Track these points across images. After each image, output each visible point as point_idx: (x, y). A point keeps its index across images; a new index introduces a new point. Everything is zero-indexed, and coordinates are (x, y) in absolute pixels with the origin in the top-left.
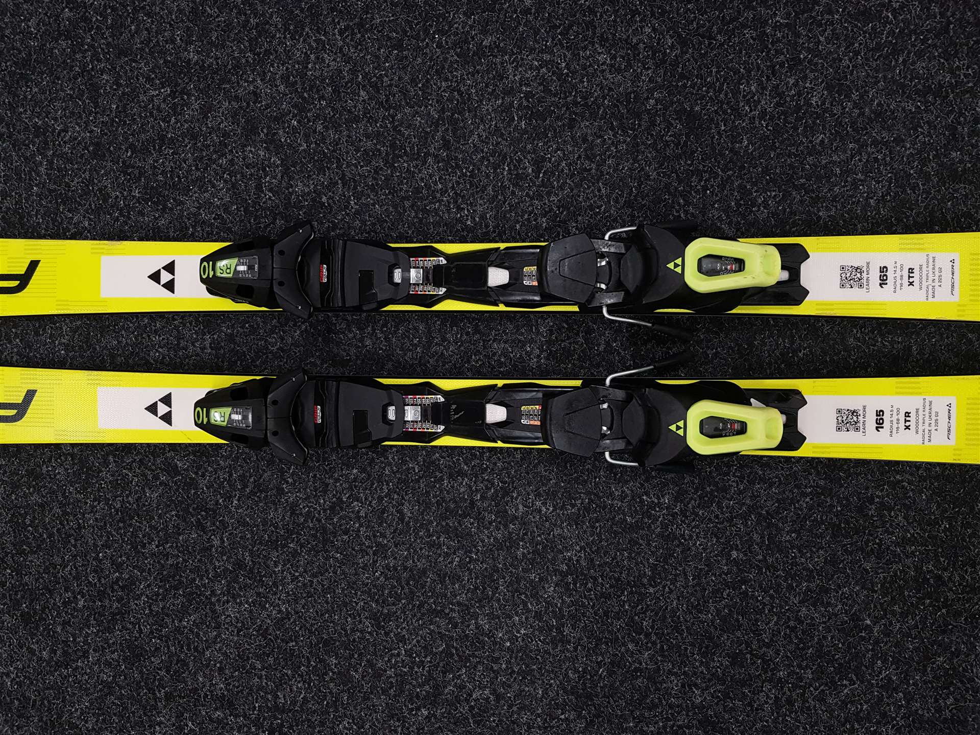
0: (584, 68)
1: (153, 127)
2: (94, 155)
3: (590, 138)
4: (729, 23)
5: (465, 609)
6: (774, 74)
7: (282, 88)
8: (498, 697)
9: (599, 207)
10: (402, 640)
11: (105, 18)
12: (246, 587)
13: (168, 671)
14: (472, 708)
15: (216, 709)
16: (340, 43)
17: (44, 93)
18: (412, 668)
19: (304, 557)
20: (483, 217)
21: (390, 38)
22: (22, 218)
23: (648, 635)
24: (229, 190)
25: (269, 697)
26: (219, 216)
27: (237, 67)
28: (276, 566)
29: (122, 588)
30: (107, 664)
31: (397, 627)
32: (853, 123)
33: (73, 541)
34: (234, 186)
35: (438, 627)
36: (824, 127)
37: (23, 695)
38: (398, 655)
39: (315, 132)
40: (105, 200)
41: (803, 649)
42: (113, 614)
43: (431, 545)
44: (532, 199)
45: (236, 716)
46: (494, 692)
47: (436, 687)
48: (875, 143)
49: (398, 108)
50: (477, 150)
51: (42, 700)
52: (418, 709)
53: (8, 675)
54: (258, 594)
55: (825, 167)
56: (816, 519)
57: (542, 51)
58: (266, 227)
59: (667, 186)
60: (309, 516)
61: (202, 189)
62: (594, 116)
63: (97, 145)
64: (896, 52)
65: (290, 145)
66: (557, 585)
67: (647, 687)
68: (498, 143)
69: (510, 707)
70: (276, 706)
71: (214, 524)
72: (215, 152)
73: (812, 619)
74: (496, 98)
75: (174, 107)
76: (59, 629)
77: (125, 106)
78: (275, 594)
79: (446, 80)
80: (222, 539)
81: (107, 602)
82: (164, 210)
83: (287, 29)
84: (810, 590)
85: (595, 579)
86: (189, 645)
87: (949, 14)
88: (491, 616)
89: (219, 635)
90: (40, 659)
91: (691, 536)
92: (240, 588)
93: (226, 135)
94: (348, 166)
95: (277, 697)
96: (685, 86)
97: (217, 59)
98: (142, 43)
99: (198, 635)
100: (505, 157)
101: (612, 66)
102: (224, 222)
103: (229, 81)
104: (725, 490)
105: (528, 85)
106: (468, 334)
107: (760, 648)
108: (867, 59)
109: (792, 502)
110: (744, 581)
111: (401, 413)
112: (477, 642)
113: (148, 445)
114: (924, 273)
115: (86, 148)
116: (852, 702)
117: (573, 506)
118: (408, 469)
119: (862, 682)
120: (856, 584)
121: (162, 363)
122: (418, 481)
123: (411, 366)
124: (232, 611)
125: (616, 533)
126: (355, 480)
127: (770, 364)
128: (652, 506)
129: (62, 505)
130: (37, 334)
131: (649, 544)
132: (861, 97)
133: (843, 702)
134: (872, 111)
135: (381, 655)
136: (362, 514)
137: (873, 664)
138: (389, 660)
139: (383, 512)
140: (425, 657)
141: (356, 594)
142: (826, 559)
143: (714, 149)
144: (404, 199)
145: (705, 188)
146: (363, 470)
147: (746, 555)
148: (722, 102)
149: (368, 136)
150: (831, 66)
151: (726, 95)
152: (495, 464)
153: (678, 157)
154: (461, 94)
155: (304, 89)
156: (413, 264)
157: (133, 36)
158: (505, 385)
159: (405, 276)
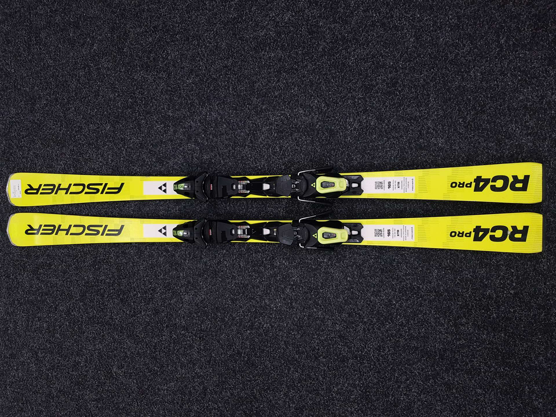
0: (295, 115)
1: (158, 138)
2: (140, 147)
3: (298, 139)
4: (343, 98)
5: (261, 297)
6: (358, 115)
7: (199, 124)
8: (272, 327)
9: (301, 162)
10: (241, 307)
12: (190, 290)
13: (167, 318)
14: (264, 330)
15: (182, 330)
16: (217, 109)
17: (124, 127)
18: (244, 317)
19: (209, 280)
20: (264, 166)
21: (233, 107)
22: (118, 168)
23: (320, 306)
24: (183, 158)
25: (199, 326)
26: (180, 167)
27: (184, 117)
28: (200, 283)
29: (152, 290)
30: (148, 315)
31: (239, 303)
32: (386, 131)
33: (136, 275)
34: (185, 157)
35: (253, 303)
36: (376, 132)
37: (122, 326)
38: (240, 312)
39: (210, 138)
40: (144, 162)
41: (373, 311)
42: (149, 299)
43: (250, 276)
44: (279, 159)
45: (189, 333)
46: (271, 325)
47: (252, 323)
48: (393, 137)
49: (236, 130)
50: (261, 143)
51: (127, 327)
52: (247, 331)
53: (117, 319)
54: (195, 292)
55: (376, 146)
56: (375, 267)
57: (281, 110)
58: (195, 170)
59: (324, 154)
60: (210, 266)
61: (175, 158)
62: (299, 132)
63: (141, 144)
64: (400, 105)
65: (202, 143)
66: (290, 289)
67: (321, 324)
68: (268, 141)
69: (276, 330)
70: (201, 329)
71: (181, 269)
72: (178, 146)
73: (375, 301)
74: (267, 126)
75: (165, 131)
76: (132, 304)
77: (149, 131)
78: (200, 292)
79: (251, 120)
80: (183, 274)
81: (147, 295)
82: (163, 165)
83: (200, 104)
84: (374, 291)
85: (302, 287)
86: (173, 309)
87: (418, 92)
88: (269, 299)
89: (183, 305)
90: (126, 314)
91: (334, 273)
93: (182, 140)
94: (220, 150)
95: (202, 326)
96: (328, 120)
97: (178, 115)
98: (154, 110)
99: (176, 306)
100: (270, 146)
101: (304, 114)
102: (182, 169)
103: (182, 122)
104: (345, 257)
105: (277, 122)
106: (260, 205)
107: (358, 311)
108: (390, 108)
109: (367, 261)
110: (352, 288)
111: (236, 232)
112: (265, 308)
113: (160, 243)
114: (403, 183)
115: (137, 145)
116: (390, 330)
117: (295, 262)
119: (393, 323)
120: (390, 289)
121: (163, 215)
122: (245, 254)
123: (242, 216)
124: (187, 297)
125: (309, 271)
126: (225, 254)
127: (359, 214)
128: (321, 262)
129: (133, 263)
130: (124, 207)
131: (320, 275)
132: (388, 121)
133: (387, 330)
134: (392, 126)
135: (234, 312)
136: (227, 265)
137: (397, 317)
138: (237, 314)
139: (234, 265)
140: (249, 313)
141: (226, 292)
142: (379, 280)
143: (338, 141)
144: (238, 160)
145: (336, 155)
146: (227, 251)
147: (352, 279)
148: (341, 125)
149: (226, 140)
150: (378, 111)
151: (342, 123)
152: (270, 248)
153: (327, 144)
154: (256, 125)
155: (206, 124)
156: (239, 183)
157: (151, 107)
158: (269, 222)
159: (237, 187)
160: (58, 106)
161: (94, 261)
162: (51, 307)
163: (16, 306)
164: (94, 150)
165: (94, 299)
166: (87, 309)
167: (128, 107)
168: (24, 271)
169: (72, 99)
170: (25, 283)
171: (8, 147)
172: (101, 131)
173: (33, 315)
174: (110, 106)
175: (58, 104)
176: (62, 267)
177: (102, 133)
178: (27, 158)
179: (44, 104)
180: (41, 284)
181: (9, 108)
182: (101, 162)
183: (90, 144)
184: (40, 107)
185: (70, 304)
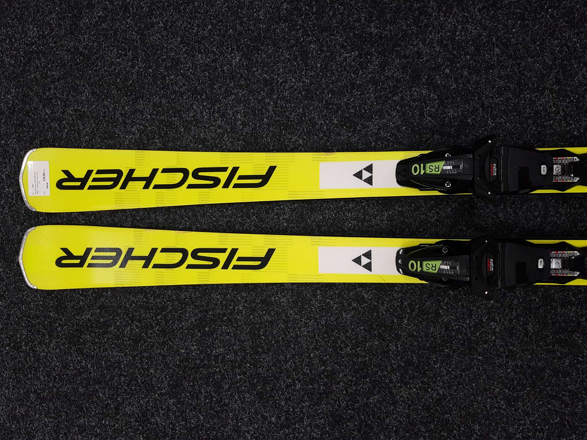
1: (346, 78)
2: (306, 97)
5: (574, 394)
7: (437, 49)
11: (311, 7)
13: (359, 432)
16: (479, 17)
17: (270, 58)
18: (534, 434)
19: (455, 358)
21: (514, 13)
22: (256, 139)
24: (400, 116)
26: (393, 134)
27: (405, 36)
28: (435, 364)
29: (327, 377)
30: (317, 426)
31: (524, 405)
33: (293, 346)
34: (404, 114)
35: (554, 406)
39: (462, 76)
40: (314, 126)
42: (321, 394)
43: (548, 351)
49: (523, 58)
50: (581, 84)
60: (459, 331)
61: (381, 117)
63: (307, 90)
65: (444, 86)
71: (391, 336)
72: (390, 92)
75: (361, 64)
76: (283, 403)
77: (326, 64)
78: (435, 382)
79: (558, 39)
80: (396, 346)
81: (316, 386)
83: (440, 10)
92: (410, 379)
93: (398, 81)
94: (486, 98)
97: (391, 31)
98: (337, 23)
99: (380, 409)
103: (400, 46)
106: (575, 208)
112: (584, 417)
113: (344, 284)
115: (300, 93)
118: (531, 300)
121: (354, 230)
122: (538, 308)
124: (404, 393)
126: (492, 308)
129: (285, 322)
130: (267, 213)
135: (512, 424)
136: (497, 330)
138: (518, 428)
139: (513, 328)
140: (545, 426)
141: (493, 384)
144: (527, 118)
149: (500, 78)
155: (454, 49)
156: (553, 162)
157: (331, 18)
159: (550, 169)
160: (129, 21)
161: (201, 318)
162: (106, 406)
163: (32, 403)
164: (205, 104)
165: (201, 393)
166: (183, 412)
167: (280, 19)
168: (50, 336)
169: (158, 7)
170: (52, 359)
171: (22, 100)
172: (222, 66)
173: (67, 421)
174: (240, 18)
175: (129, 17)
176: (132, 330)
177: (223, 71)
178: (60, 120)
179: (99, 17)
180: (86, 361)
181: (23, 26)
182: (219, 127)
183: (195, 92)
184: (91, 24)
185: (148, 402)
